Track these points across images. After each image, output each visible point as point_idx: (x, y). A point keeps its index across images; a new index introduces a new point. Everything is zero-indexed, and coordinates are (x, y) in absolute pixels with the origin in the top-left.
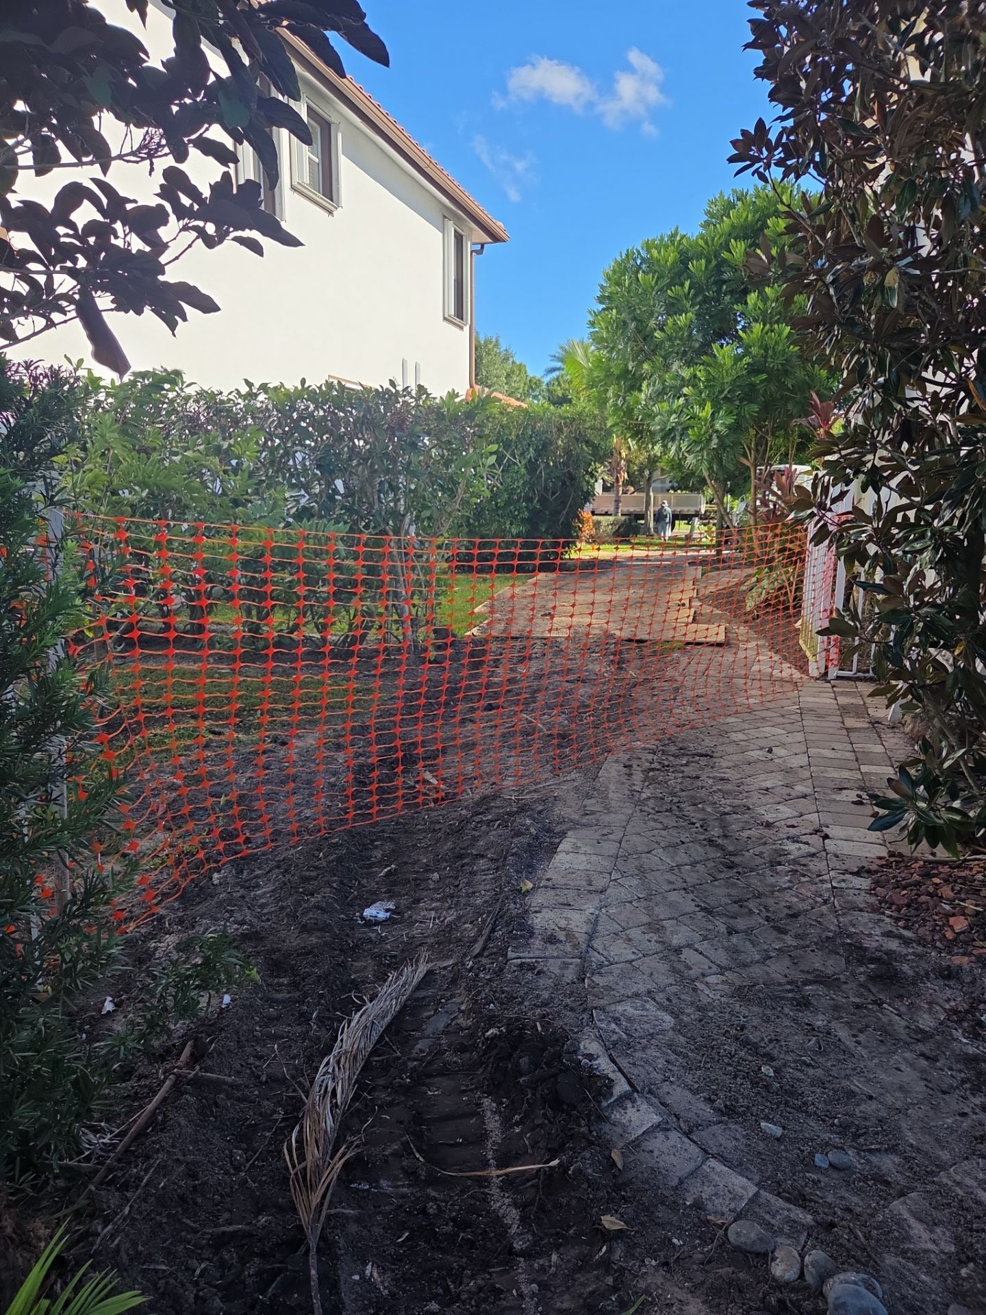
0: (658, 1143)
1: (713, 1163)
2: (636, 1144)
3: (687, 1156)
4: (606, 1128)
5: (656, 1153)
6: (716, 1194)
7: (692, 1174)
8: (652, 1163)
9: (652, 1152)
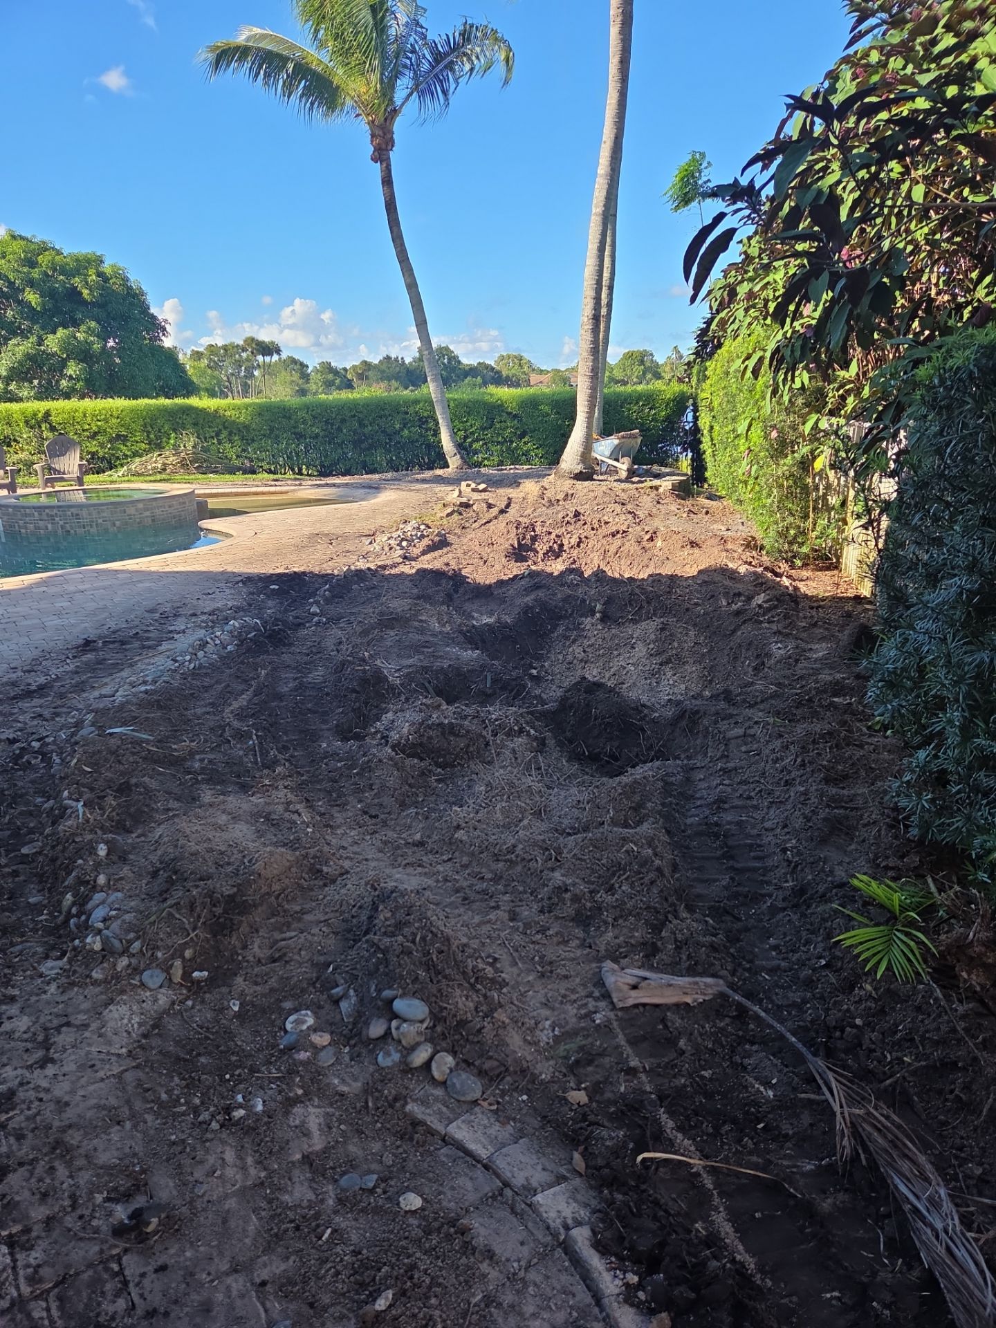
0: (538, 1177)
1: (483, 1153)
2: (560, 1179)
3: (509, 1159)
4: (594, 1203)
5: (539, 1167)
6: (485, 1127)
7: (504, 1145)
8: (543, 1160)
9: (544, 1169)
